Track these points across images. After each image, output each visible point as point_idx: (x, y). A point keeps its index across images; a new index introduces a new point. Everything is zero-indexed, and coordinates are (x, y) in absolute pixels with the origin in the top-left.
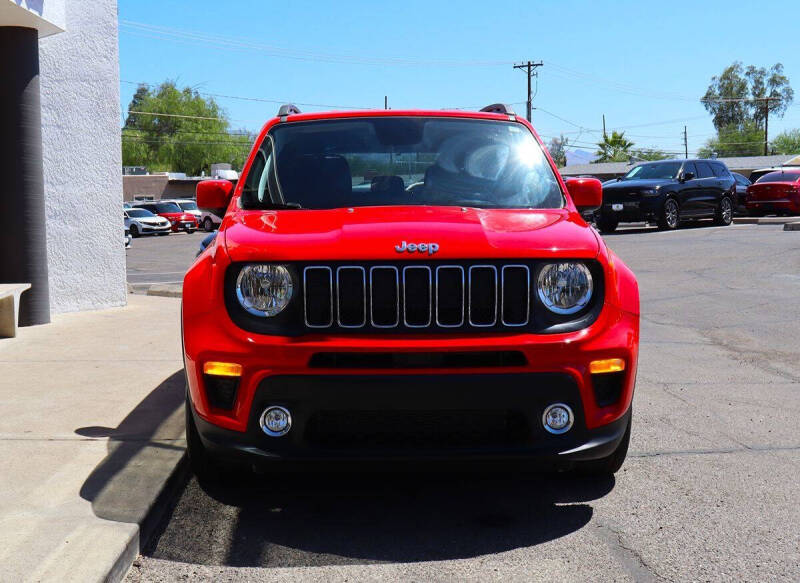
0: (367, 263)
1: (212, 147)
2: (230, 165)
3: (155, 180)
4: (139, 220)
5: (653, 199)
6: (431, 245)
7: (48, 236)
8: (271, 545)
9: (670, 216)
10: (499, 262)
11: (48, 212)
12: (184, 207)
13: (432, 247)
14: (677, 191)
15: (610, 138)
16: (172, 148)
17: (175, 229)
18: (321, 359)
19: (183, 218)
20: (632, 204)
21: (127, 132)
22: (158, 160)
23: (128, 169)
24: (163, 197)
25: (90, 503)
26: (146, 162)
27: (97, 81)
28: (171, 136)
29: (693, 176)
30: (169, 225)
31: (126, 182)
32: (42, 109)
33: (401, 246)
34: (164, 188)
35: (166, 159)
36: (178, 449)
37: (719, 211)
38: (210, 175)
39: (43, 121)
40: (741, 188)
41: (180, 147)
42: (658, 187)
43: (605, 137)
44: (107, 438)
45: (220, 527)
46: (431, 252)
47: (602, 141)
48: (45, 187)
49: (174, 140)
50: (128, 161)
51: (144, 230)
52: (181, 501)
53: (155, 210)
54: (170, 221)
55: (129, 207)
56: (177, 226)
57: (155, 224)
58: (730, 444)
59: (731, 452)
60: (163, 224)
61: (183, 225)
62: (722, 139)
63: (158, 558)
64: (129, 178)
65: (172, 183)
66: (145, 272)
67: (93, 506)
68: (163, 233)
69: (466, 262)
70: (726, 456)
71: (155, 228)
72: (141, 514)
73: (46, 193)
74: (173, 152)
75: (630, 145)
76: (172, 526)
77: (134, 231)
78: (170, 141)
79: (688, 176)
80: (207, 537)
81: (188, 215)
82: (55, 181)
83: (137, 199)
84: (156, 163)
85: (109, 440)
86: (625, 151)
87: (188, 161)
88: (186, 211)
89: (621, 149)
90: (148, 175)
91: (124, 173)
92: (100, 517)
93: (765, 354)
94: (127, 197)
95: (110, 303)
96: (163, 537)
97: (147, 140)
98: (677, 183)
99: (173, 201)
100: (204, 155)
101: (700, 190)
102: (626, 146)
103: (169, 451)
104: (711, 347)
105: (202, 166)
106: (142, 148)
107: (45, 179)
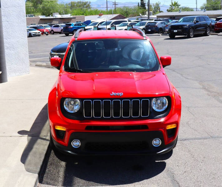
0: (102, 99)
1: (53, 8)
2: (58, 13)
3: (36, 18)
4: (31, 32)
5: (186, 29)
6: (121, 93)
7: (6, 55)
8: (75, 177)
9: (191, 34)
10: (141, 98)
11: (5, 48)
12: (45, 27)
13: (121, 94)
14: (193, 26)
15: (174, 3)
16: (41, 8)
17: (42, 34)
18: (89, 128)
19: (45, 30)
20: (180, 30)
21: (27, 3)
22: (37, 11)
23: (28, 15)
24: (39, 24)
25: (23, 165)
26: (33, 12)
27: (18, 7)
28: (40, 4)
29: (199, 21)
30: (41, 33)
31: (27, 19)
32: (2, 17)
33: (112, 94)
34: (39, 21)
35: (39, 11)
36: (47, 140)
37: (206, 32)
38: (52, 16)
39: (3, 20)
40: (213, 24)
41: (43, 7)
42: (188, 25)
43: (172, 3)
44: (27, 135)
45: (61, 171)
46: (121, 96)
47: (171, 4)
48: (4, 40)
49: (41, 6)
50: (28, 12)
51: (34, 35)
52: (49, 161)
53: (36, 28)
54: (41, 32)
55: (29, 28)
56: (43, 33)
57: (36, 33)
58: (206, 135)
59: (206, 139)
60: (39, 33)
61: (45, 33)
62: (208, 3)
63: (44, 184)
64: (28, 18)
65: (41, 19)
66: (35, 53)
67: (25, 165)
68: (39, 36)
69: (131, 99)
70: (205, 140)
71: (37, 34)
72: (38, 170)
73: (4, 42)
74: (41, 9)
75: (179, 5)
76: (47, 170)
77: (30, 36)
78: (40, 6)
79: (197, 22)
80: (57, 174)
81: (46, 29)
82: (7, 38)
83: (31, 24)
84: (36, 13)
85: (28, 136)
86: (178, 7)
87: (46, 11)
88: (46, 28)
89: (177, 6)
90: (34, 17)
91: (26, 16)
92: (27, 171)
93: (218, 93)
94: (28, 24)
95: (25, 73)
96: (45, 175)
97: (34, 6)
98: (194, 24)
99: (41, 25)
100: (51, 10)
101: (200, 26)
102: (178, 6)
103: (45, 141)
104: (202, 90)
105: (50, 13)
106: (32, 8)
107: (4, 37)
